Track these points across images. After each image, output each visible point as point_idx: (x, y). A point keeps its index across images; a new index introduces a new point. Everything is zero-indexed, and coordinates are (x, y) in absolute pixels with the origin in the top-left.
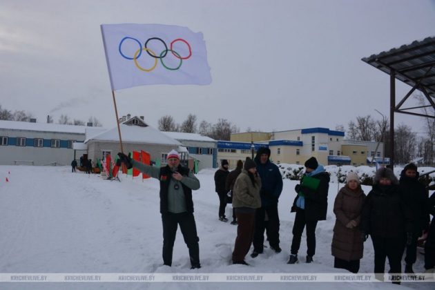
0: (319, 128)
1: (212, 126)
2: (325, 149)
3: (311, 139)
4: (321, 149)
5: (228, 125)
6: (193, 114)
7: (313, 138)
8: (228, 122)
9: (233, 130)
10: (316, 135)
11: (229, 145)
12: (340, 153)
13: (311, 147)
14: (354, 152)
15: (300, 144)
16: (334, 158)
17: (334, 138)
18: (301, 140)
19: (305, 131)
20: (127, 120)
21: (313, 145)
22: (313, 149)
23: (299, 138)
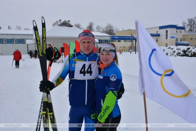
0: (170, 25)
1: (103, 28)
2: (174, 37)
3: (165, 32)
4: (172, 37)
5: (112, 27)
6: (92, 22)
7: (167, 31)
8: (112, 25)
9: (115, 30)
10: (169, 30)
11: (117, 37)
12: (182, 40)
13: (165, 37)
14: (191, 39)
15: (158, 35)
16: (179, 43)
17: (179, 31)
18: (159, 33)
19: (161, 28)
20: (59, 24)
21: (167, 36)
22: (167, 38)
23: (157, 32)
